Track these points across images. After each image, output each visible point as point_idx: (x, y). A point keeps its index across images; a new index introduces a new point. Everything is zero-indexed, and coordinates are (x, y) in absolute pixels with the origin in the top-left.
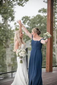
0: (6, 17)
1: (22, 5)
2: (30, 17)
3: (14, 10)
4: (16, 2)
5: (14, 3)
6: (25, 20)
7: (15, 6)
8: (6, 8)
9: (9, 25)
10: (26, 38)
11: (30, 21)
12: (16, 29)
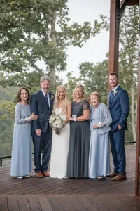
0: (52, 63)
1: (79, 45)
2: (92, 64)
3: (66, 53)
4: (69, 40)
5: (66, 42)
7: (68, 47)
8: (54, 50)
9: (57, 77)
11: (92, 70)
12: (70, 83)
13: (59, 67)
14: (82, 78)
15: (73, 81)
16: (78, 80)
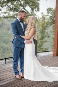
0: (32, 8)
2: (52, 9)
3: (39, 3)
6: (49, 11)
9: (35, 14)
10: (50, 24)
11: (52, 11)
12: (43, 17)
13: (36, 9)
14: (48, 15)
15: (44, 16)
16: (46, 16)
